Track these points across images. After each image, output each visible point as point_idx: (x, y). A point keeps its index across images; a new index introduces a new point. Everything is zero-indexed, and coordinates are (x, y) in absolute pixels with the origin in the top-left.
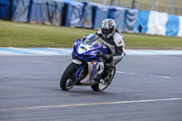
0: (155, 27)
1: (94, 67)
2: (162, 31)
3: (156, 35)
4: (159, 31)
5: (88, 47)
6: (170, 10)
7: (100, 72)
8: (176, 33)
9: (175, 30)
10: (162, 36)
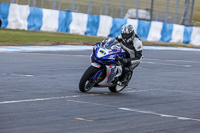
0: (17, 21)
1: (113, 70)
2: (24, 25)
3: (17, 30)
4: (20, 25)
5: (107, 52)
6: (32, 2)
7: (118, 75)
8: (40, 27)
9: (38, 24)
10: (23, 30)
